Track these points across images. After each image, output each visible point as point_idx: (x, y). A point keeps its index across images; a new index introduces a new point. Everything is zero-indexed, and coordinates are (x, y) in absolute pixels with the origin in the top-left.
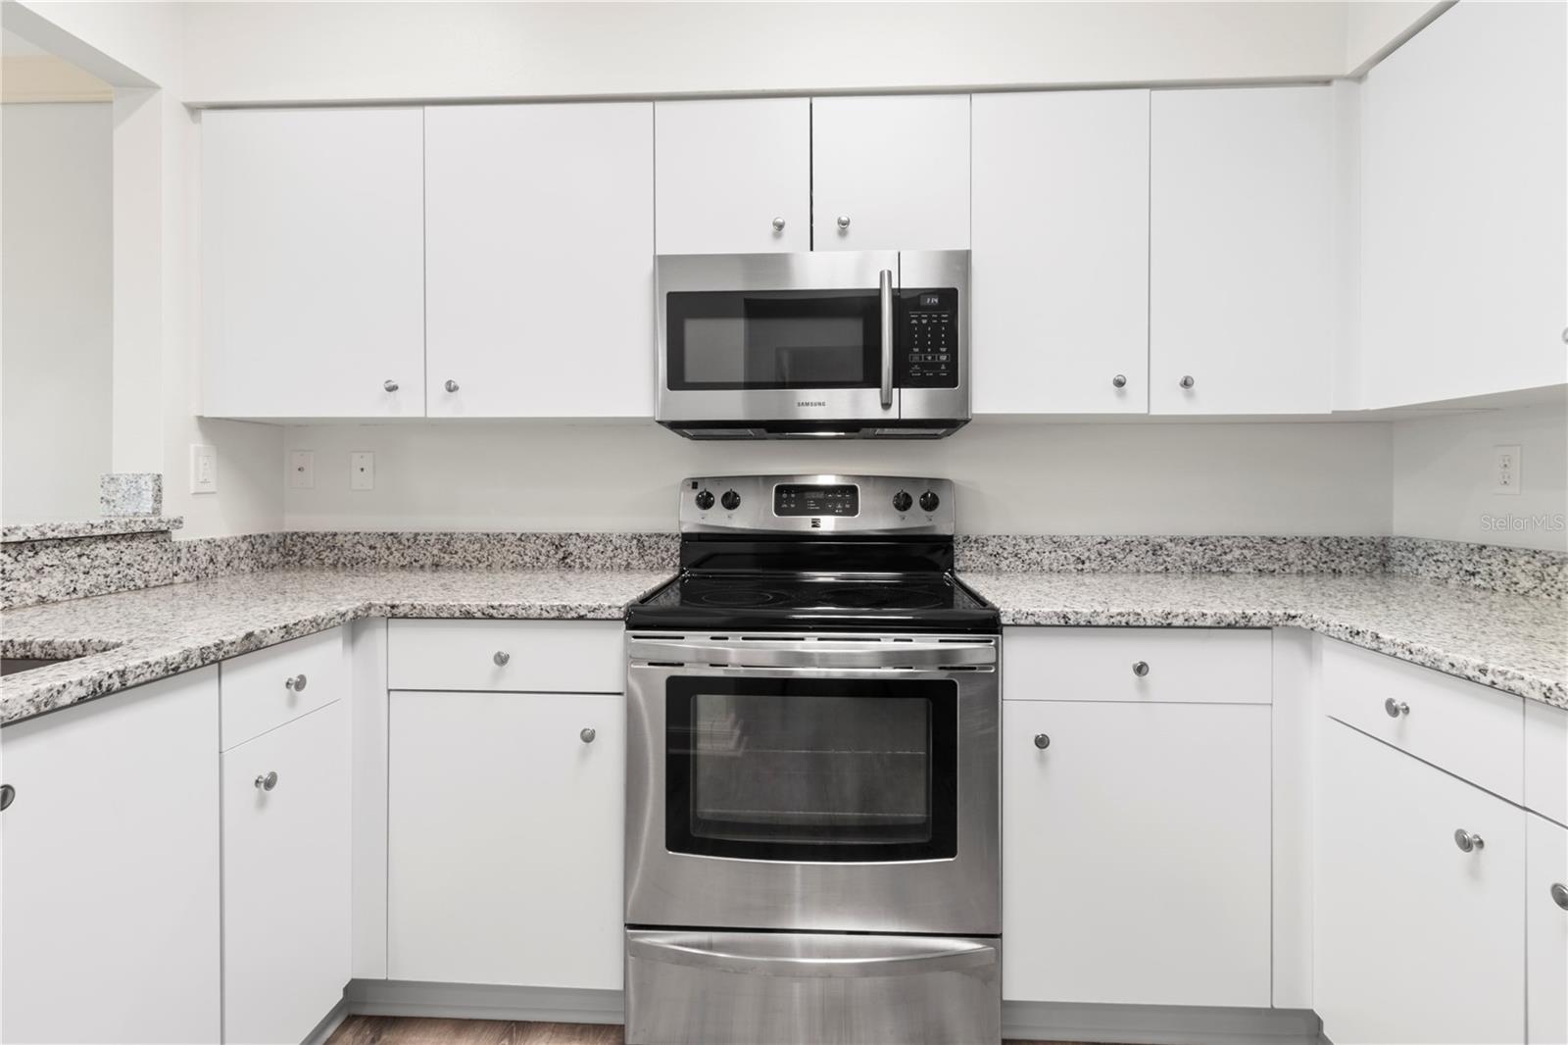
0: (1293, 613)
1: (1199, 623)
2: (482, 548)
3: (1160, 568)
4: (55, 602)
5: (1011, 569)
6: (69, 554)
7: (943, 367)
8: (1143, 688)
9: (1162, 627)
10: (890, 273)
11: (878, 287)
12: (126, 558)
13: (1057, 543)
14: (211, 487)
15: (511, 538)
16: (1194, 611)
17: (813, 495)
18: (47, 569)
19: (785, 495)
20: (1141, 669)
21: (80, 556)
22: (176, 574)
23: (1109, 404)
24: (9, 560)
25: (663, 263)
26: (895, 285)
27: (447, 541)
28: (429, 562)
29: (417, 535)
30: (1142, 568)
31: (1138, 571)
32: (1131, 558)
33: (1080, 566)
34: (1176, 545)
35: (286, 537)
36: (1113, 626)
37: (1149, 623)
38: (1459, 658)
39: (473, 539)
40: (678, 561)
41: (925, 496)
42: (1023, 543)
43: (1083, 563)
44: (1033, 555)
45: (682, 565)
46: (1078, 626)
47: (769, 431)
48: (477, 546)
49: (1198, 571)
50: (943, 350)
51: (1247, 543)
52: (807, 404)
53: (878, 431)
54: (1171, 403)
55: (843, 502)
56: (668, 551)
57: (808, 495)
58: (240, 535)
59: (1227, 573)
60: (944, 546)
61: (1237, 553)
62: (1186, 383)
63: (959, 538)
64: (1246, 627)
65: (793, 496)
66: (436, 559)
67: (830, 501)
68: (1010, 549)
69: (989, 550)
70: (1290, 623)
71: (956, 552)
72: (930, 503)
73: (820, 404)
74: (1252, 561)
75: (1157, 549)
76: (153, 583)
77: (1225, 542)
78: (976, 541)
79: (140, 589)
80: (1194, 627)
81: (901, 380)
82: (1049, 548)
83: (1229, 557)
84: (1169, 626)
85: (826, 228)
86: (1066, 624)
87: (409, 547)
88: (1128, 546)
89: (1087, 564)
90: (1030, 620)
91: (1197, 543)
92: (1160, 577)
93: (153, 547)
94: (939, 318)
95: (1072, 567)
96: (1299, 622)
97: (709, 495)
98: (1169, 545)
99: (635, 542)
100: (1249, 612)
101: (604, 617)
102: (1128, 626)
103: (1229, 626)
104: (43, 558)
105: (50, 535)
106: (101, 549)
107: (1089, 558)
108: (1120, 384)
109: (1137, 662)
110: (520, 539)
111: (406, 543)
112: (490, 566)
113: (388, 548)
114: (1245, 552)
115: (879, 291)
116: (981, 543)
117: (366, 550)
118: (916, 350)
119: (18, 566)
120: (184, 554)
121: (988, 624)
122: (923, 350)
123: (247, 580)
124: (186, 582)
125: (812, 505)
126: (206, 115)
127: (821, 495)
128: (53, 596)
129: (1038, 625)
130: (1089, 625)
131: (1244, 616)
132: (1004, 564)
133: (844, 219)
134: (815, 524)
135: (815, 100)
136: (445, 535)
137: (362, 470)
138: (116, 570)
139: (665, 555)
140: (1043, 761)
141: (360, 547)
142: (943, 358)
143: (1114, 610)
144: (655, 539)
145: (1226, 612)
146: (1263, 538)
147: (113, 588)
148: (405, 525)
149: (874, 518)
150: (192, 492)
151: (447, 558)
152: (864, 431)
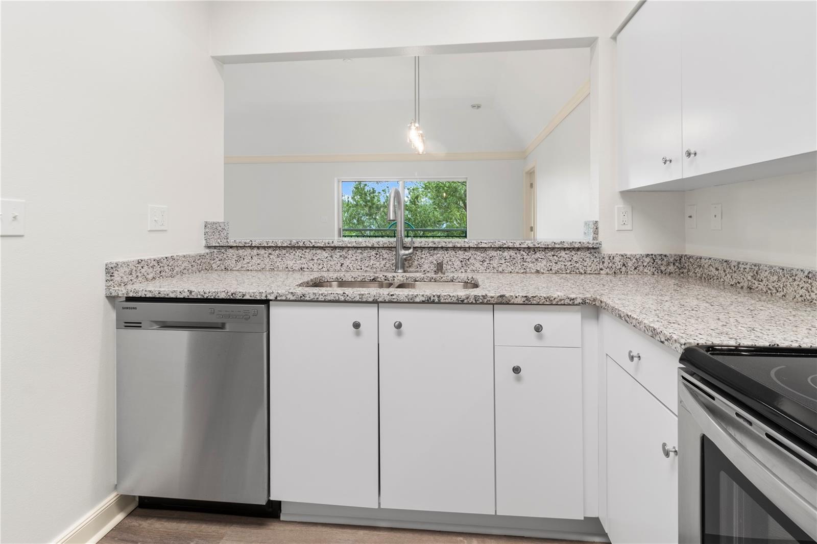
2: (779, 280)
4: (543, 273)
6: (549, 254)
12: (575, 259)
14: (629, 227)
15: (801, 275)
18: (539, 260)
21: (553, 256)
22: (601, 269)
24: (525, 254)
27: (756, 270)
28: (746, 285)
29: (739, 263)
35: (682, 257)
39: (772, 271)
48: (775, 278)
58: (644, 253)
66: (750, 283)
76: (589, 272)
79: (581, 274)
87: (735, 272)
93: (589, 255)
104: (538, 255)
105: (537, 246)
106: (563, 253)
110: (808, 277)
111: (733, 268)
112: (784, 296)
113: (725, 271)
117: (714, 270)
119: (529, 257)
120: (606, 260)
123: (648, 278)
124: (607, 274)
128: (542, 271)
136: (755, 266)
137: (715, 216)
138: (570, 263)
141: (711, 268)
147: (568, 271)
148: (735, 255)
150: (617, 229)
151: (756, 283)
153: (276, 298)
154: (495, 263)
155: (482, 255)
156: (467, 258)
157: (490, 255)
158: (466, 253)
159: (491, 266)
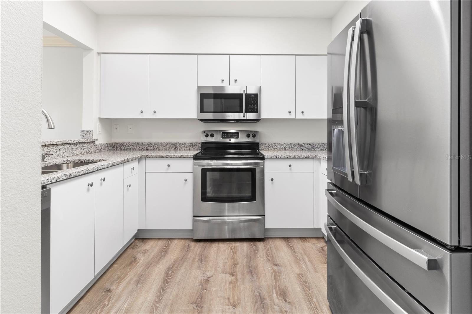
0: (317, 155)
1: (300, 157)
2: (157, 146)
3: (301, 149)
4: (79, 155)
5: (271, 150)
6: (81, 146)
7: (255, 109)
8: (291, 169)
9: (294, 158)
10: (245, 91)
11: (242, 93)
12: (89, 147)
13: (280, 144)
14: (101, 133)
15: (164, 144)
16: (299, 155)
17: (230, 134)
18: (78, 148)
19: (224, 134)
20: (290, 166)
21: (82, 146)
22: (96, 151)
23: (288, 116)
24: (73, 146)
25: (199, 88)
26: (246, 93)
27: (150, 144)
28: (145, 149)
29: (143, 143)
30: (298, 149)
31: (297, 150)
32: (295, 147)
33: (285, 149)
34: (305, 144)
35: (113, 144)
36: (285, 158)
37: (291, 157)
39: (155, 144)
40: (201, 148)
41: (253, 134)
42: (273, 144)
43: (286, 148)
44: (276, 147)
45: (202, 149)
46: (279, 158)
47: (221, 121)
48: (156, 145)
49: (309, 150)
50: (255, 105)
51: (319, 144)
52: (228, 116)
53: (243, 121)
54: (299, 116)
55: (236, 135)
56: (198, 146)
57: (228, 134)
58: (106, 143)
59: (315, 150)
60: (257, 144)
61: (316, 146)
62: (302, 112)
63: (260, 143)
64: (309, 158)
65: (225, 135)
66: (147, 148)
67: (233, 135)
68: (271, 146)
69: (266, 146)
70: (316, 157)
71: (259, 146)
72: (254, 136)
73: (231, 116)
74: (319, 148)
75: (301, 145)
76: (93, 152)
77: (314, 144)
78: (264, 144)
79: (90, 153)
81: (247, 111)
82: (279, 145)
83: (315, 147)
84: (295, 158)
85: (232, 81)
86: (276, 158)
87: (141, 146)
88: (295, 145)
89: (287, 148)
90: (270, 157)
91: (309, 144)
92: (301, 151)
93: (93, 145)
94: (255, 99)
95: (283, 149)
96: (318, 157)
97: (208, 134)
98: (303, 145)
99: (191, 144)
101: (189, 157)
102: (288, 158)
103: (306, 158)
104: (78, 146)
105: (79, 142)
106: (85, 145)
107: (287, 147)
108: (290, 112)
109: (289, 165)
110: (166, 144)
111: (140, 145)
112: (159, 150)
113: (136, 146)
114: (318, 146)
115: (242, 94)
116: (265, 144)
117: (131, 146)
118: (250, 105)
119: (74, 148)
120: (97, 147)
121: (263, 158)
122: (251, 106)
123: (106, 153)
124: (97, 152)
125: (229, 136)
126: (102, 55)
127: (231, 134)
128: (79, 154)
129: (271, 158)
130: (281, 158)
131: (308, 156)
132: (269, 149)
133: (236, 79)
134: (230, 140)
135: (230, 55)
136: (149, 143)
137: (130, 129)
138: (87, 149)
139: (198, 147)
140: (272, 183)
141: (130, 146)
142: (255, 107)
143: (285, 155)
144: (196, 144)
145: (305, 155)
146: (322, 143)
147: (87, 153)
148: (140, 141)
149: (243, 139)
150: (98, 133)
151: (150, 148)
152: (240, 121)
153: (57, 180)
154: (61, 152)
155: (56, 148)
156: (49, 151)
157: (59, 148)
158: (49, 148)
159: (60, 154)
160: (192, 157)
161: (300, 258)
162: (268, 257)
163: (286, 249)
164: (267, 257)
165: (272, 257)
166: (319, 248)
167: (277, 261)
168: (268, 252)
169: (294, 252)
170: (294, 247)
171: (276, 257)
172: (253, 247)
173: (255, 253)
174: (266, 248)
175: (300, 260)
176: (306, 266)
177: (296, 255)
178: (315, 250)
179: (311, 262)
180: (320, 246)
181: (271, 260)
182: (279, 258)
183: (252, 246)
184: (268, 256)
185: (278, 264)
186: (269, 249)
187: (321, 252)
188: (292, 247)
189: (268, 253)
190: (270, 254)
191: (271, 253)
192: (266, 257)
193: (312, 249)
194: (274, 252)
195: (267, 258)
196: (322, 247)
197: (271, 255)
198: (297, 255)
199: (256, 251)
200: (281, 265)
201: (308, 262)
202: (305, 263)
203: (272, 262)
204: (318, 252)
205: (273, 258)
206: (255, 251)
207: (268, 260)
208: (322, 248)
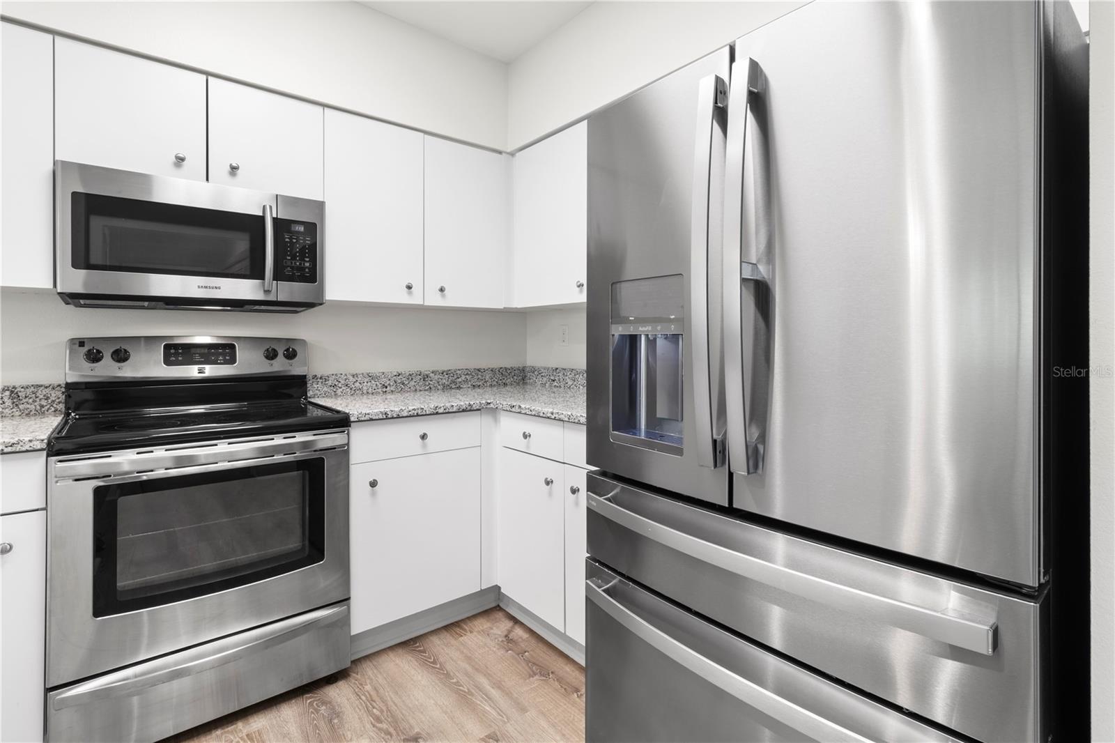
0: (489, 401)
1: (451, 410)
3: (427, 387)
5: (344, 394)
7: (307, 270)
8: (424, 446)
9: (434, 414)
10: (271, 207)
11: (261, 214)
13: (371, 377)
16: (448, 405)
17: (198, 350)
19: (172, 351)
20: (424, 437)
23: (403, 298)
26: (275, 216)
30: (418, 388)
31: (416, 390)
32: (412, 383)
33: (384, 390)
34: (435, 375)
36: (410, 416)
37: (428, 413)
38: (545, 410)
40: (62, 407)
41: (287, 350)
42: (351, 378)
43: (386, 388)
44: (357, 384)
45: (67, 408)
46: (393, 418)
47: (167, 304)
49: (446, 388)
50: (307, 259)
51: (468, 372)
52: (205, 287)
53: (257, 307)
54: (434, 300)
55: (224, 355)
56: (47, 398)
57: (193, 350)
59: (459, 388)
60: (300, 382)
61: (463, 377)
62: (442, 290)
63: (310, 377)
64: (470, 410)
65: (177, 352)
67: (213, 354)
68: (343, 382)
69: (330, 383)
70: (488, 406)
71: (308, 385)
72: (291, 355)
73: (216, 288)
74: (470, 381)
75: (426, 377)
77: (458, 372)
78: (321, 378)
80: (448, 413)
81: (278, 276)
82: (366, 380)
83: (460, 380)
84: (437, 413)
85: (219, 168)
86: (387, 418)
88: (410, 377)
89: (388, 388)
90: (367, 417)
91: (445, 374)
92: (427, 393)
94: (305, 240)
95: (380, 390)
96: (492, 405)
97: (98, 352)
98: (432, 375)
99: (7, 393)
100: (472, 403)
101: (24, 449)
102: (418, 415)
103: (464, 411)
107: (389, 384)
108: (409, 287)
109: (422, 433)
114: (467, 376)
115: (262, 219)
116: (324, 379)
118: (289, 258)
121: (341, 422)
122: (294, 257)
125: (197, 358)
127: (206, 351)
129: (371, 420)
130: (398, 417)
131: (470, 405)
132: (339, 391)
133: (234, 165)
134: (201, 371)
135: (210, 78)
139: (44, 403)
140: (373, 494)
142: (307, 264)
143: (411, 408)
144: (32, 389)
145: (462, 403)
146: (475, 369)
149: (248, 363)
152: (247, 307)
160: (38, 445)
161: (468, 689)
162: (381, 722)
163: (422, 676)
164: (378, 725)
165: (393, 716)
166: (500, 640)
167: (411, 727)
168: (374, 708)
169: (448, 675)
170: (441, 659)
171: (404, 712)
172: (317, 711)
173: (332, 728)
174: (363, 698)
175: (472, 694)
176: (492, 705)
177: (455, 684)
178: (494, 649)
179: (499, 688)
180: (500, 633)
181: (391, 730)
182: (413, 713)
183: (315, 710)
184: (378, 720)
185: (418, 733)
186: (375, 697)
187: (510, 650)
188: (434, 662)
189: (375, 710)
190: (382, 711)
191: (384, 708)
192: (374, 726)
193: (487, 649)
194: (391, 698)
195: (380, 729)
196: (505, 633)
197: (385, 713)
198: (458, 682)
199: (336, 721)
200: (428, 734)
201: (492, 690)
202: (486, 696)
203: (398, 735)
204: (502, 652)
205: (395, 722)
206: (331, 721)
207: (383, 735)
208: (506, 636)
